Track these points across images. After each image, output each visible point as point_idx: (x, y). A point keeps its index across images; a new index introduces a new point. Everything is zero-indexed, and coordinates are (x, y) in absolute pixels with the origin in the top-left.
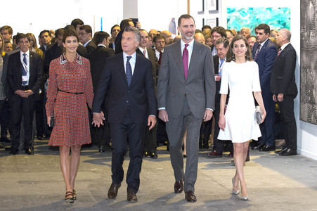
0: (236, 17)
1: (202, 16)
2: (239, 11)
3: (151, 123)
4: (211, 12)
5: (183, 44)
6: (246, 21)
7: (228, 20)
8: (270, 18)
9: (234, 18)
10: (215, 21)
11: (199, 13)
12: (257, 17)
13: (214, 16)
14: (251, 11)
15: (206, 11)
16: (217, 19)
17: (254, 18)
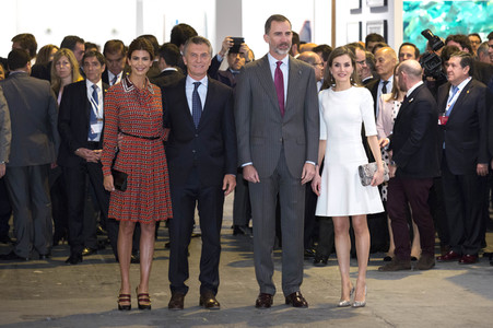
0: (421, 18)
1: (358, 18)
2: (426, 7)
3: (228, 185)
4: (374, 10)
5: (273, 61)
6: (440, 25)
7: (406, 24)
8: (484, 19)
9: (418, 20)
10: (382, 26)
11: (353, 11)
12: (460, 18)
13: (380, 17)
14: (448, 7)
15: (366, 9)
16: (385, 22)
17: (454, 19)
